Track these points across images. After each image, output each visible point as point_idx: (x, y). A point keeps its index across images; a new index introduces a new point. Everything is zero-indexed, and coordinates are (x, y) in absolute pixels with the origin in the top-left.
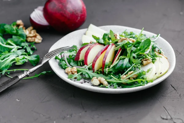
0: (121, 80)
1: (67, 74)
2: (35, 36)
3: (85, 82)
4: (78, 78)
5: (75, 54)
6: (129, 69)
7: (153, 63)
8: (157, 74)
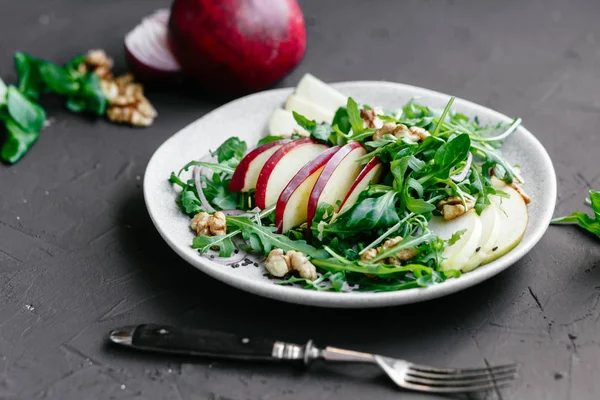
0: (360, 263)
1: (194, 231)
2: (134, 106)
3: (248, 262)
4: (224, 248)
5: (232, 171)
6: (390, 231)
7: (479, 212)
8: (480, 252)
